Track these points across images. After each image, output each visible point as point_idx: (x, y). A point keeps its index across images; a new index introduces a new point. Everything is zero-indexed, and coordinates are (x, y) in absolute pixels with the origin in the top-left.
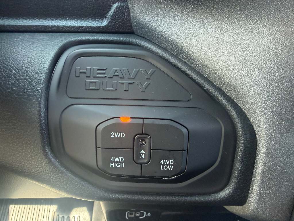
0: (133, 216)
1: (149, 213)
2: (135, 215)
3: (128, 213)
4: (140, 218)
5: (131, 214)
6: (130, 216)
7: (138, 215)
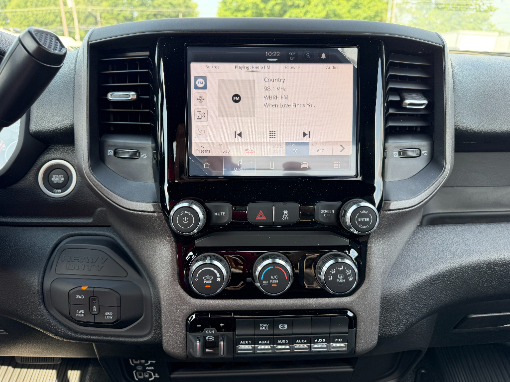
0: (142, 377)
1: (157, 374)
2: (144, 377)
3: (135, 373)
4: (150, 379)
5: (140, 375)
6: (139, 377)
7: (147, 376)
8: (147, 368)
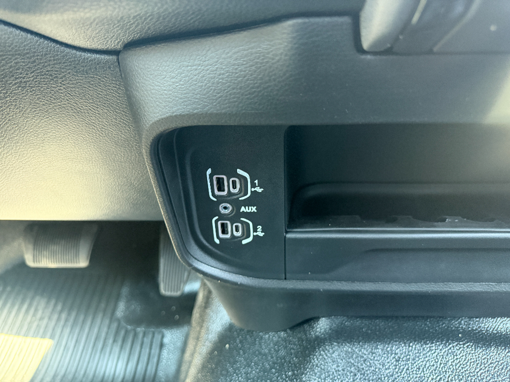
3: (216, 222)
6: (221, 235)
8: (243, 209)
